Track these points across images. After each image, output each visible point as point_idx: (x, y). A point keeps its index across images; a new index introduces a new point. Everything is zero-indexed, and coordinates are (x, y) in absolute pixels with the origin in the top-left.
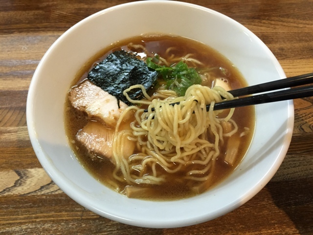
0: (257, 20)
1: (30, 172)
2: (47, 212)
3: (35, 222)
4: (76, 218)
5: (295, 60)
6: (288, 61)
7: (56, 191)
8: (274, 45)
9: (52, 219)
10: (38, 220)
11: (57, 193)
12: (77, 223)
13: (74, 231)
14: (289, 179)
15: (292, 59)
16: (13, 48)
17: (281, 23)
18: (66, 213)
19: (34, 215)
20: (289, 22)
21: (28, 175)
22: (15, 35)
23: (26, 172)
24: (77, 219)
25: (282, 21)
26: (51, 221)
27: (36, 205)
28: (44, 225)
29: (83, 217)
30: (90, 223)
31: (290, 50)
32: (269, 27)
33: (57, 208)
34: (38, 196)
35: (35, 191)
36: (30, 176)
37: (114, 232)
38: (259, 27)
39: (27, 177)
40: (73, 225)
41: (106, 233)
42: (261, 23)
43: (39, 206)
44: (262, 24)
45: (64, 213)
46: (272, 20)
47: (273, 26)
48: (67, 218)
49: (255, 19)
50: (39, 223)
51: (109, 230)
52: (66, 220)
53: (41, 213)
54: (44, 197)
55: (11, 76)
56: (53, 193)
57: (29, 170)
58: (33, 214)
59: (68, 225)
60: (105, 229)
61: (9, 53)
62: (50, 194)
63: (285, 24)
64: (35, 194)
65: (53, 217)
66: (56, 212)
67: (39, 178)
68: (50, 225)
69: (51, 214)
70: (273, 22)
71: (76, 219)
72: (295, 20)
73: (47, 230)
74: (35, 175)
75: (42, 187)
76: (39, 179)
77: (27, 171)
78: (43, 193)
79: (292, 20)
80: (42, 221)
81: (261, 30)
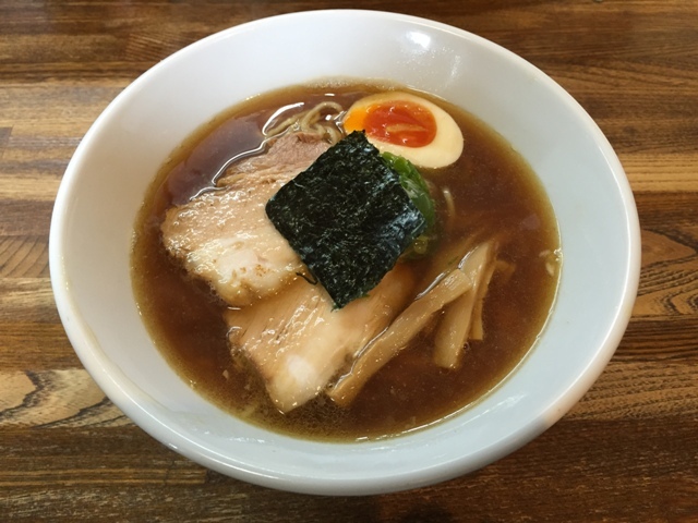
0: (578, 68)
1: (59, 376)
2: (90, 466)
3: (63, 486)
4: (154, 481)
5: (660, 156)
6: (645, 156)
7: (114, 420)
8: (615, 121)
9: (101, 481)
10: (69, 483)
11: (114, 424)
12: (155, 494)
13: (147, 511)
14: (638, 416)
15: (653, 153)
16: (44, 111)
17: (631, 74)
18: (132, 470)
19: (61, 472)
20: (651, 73)
21: (54, 383)
22: (50, 84)
23: (51, 376)
24: (157, 484)
25: (634, 70)
26: (97, 486)
27: (68, 450)
28: (81, 494)
29: (169, 481)
30: (184, 495)
31: (650, 134)
32: (604, 83)
33: (113, 457)
34: (73, 430)
35: (66, 419)
36: (59, 385)
37: (236, 517)
38: (582, 82)
39: (53, 387)
40: (144, 497)
41: (216, 520)
42: (586, 73)
43: (73, 453)
44: (589, 76)
45: (127, 470)
46: (611, 68)
47: (612, 80)
48: (134, 481)
49: (573, 64)
50: (71, 489)
51: (224, 511)
52: (132, 486)
53: (78, 467)
54: (87, 433)
55: (35, 171)
56: (107, 426)
57: (58, 372)
58: (60, 469)
59: (135, 496)
60: (217, 510)
61: (33, 121)
62: (99, 426)
63: (641, 76)
64: (66, 425)
65: (104, 478)
66: (110, 467)
67: (77, 390)
68: (94, 495)
69: (98, 471)
70: (613, 73)
71: (153, 484)
72: (664, 69)
73: (86, 507)
74: (70, 383)
75: (83, 411)
76: (77, 393)
77: (54, 374)
78: (84, 423)
79: (656, 69)
80: (78, 485)
81: (587, 88)
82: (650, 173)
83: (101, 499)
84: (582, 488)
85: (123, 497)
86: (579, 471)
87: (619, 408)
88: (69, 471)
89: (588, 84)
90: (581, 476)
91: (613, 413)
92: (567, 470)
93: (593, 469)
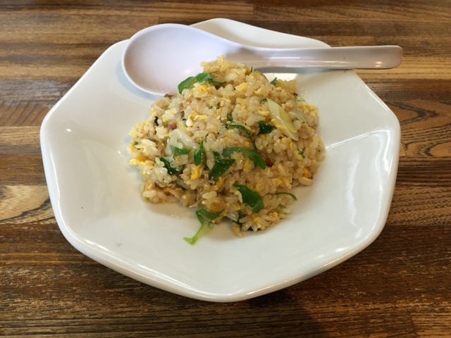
82: (441, 68)
83: (33, 274)
84: (404, 272)
85: (49, 273)
86: (401, 261)
87: (429, 218)
88: (10, 254)
89: (394, 16)
90: (402, 264)
91: (425, 221)
92: (391, 260)
93: (411, 259)
